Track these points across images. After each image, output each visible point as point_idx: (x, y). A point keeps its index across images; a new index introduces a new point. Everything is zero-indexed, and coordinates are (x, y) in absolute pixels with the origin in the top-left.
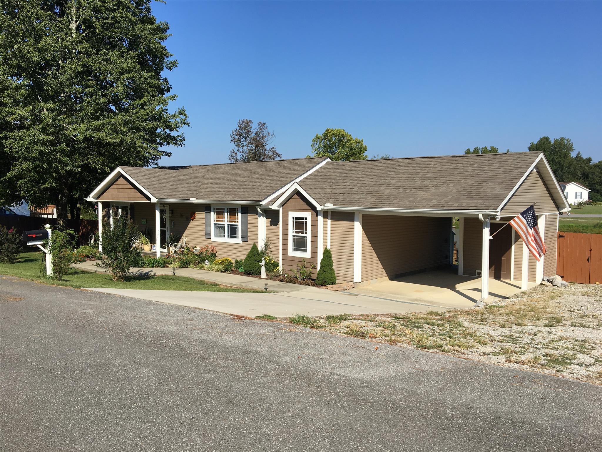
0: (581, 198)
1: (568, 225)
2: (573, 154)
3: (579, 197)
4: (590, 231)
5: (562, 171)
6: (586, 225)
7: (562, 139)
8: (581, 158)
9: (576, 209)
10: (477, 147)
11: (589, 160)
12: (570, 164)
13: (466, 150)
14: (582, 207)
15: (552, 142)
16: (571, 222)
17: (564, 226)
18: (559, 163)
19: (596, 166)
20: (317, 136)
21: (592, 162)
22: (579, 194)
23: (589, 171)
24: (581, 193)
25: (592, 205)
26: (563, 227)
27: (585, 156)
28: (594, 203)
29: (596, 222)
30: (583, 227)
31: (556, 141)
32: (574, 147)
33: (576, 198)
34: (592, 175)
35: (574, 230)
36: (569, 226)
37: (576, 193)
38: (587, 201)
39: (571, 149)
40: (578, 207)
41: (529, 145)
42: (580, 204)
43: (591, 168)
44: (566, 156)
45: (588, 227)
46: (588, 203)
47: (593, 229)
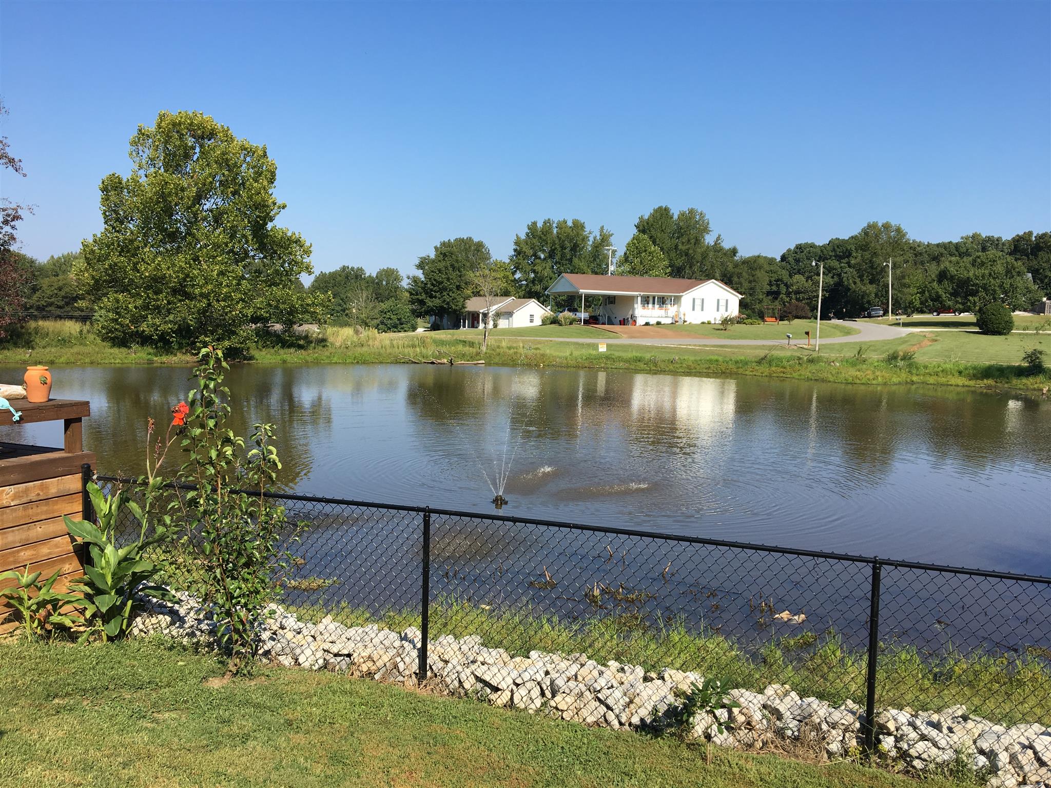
0: (726, 311)
1: (708, 358)
2: (709, 240)
3: (722, 308)
4: (752, 371)
5: (691, 267)
6: (743, 358)
7: (691, 211)
8: (721, 249)
9: (719, 329)
10: (549, 220)
11: (734, 251)
12: (705, 256)
13: (530, 224)
14: (729, 327)
15: (676, 217)
16: (713, 353)
17: (701, 360)
18: (687, 255)
19: (746, 262)
20: (140, 130)
21: (737, 255)
22: (723, 303)
23: (733, 270)
24: (727, 301)
25: (744, 323)
26: (699, 362)
27: (727, 245)
28: (750, 320)
29: (762, 353)
30: (737, 362)
31: (682, 214)
32: (711, 226)
33: (718, 310)
34: (739, 278)
35: (722, 370)
36: (710, 361)
37: (718, 300)
38: (736, 317)
39: (706, 230)
40: (722, 327)
41: (637, 221)
42: (726, 322)
43: (736, 265)
44: (697, 241)
45: (746, 363)
46: (740, 321)
47: (757, 368)
